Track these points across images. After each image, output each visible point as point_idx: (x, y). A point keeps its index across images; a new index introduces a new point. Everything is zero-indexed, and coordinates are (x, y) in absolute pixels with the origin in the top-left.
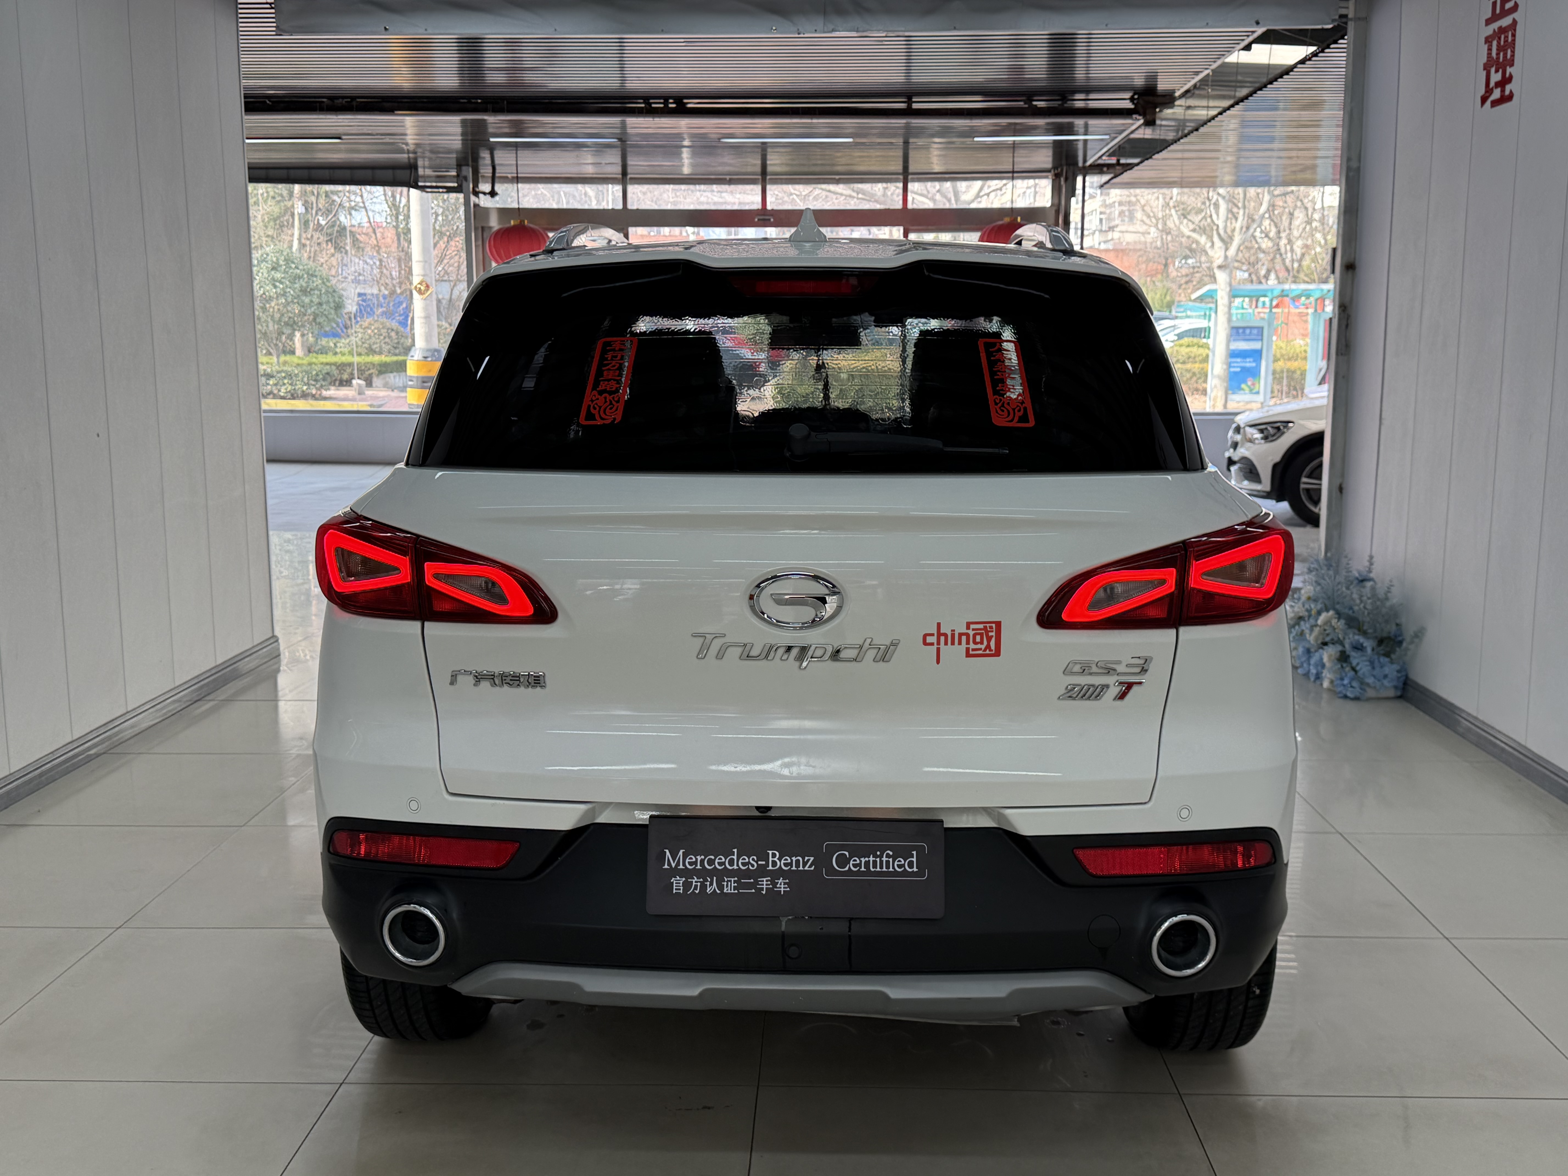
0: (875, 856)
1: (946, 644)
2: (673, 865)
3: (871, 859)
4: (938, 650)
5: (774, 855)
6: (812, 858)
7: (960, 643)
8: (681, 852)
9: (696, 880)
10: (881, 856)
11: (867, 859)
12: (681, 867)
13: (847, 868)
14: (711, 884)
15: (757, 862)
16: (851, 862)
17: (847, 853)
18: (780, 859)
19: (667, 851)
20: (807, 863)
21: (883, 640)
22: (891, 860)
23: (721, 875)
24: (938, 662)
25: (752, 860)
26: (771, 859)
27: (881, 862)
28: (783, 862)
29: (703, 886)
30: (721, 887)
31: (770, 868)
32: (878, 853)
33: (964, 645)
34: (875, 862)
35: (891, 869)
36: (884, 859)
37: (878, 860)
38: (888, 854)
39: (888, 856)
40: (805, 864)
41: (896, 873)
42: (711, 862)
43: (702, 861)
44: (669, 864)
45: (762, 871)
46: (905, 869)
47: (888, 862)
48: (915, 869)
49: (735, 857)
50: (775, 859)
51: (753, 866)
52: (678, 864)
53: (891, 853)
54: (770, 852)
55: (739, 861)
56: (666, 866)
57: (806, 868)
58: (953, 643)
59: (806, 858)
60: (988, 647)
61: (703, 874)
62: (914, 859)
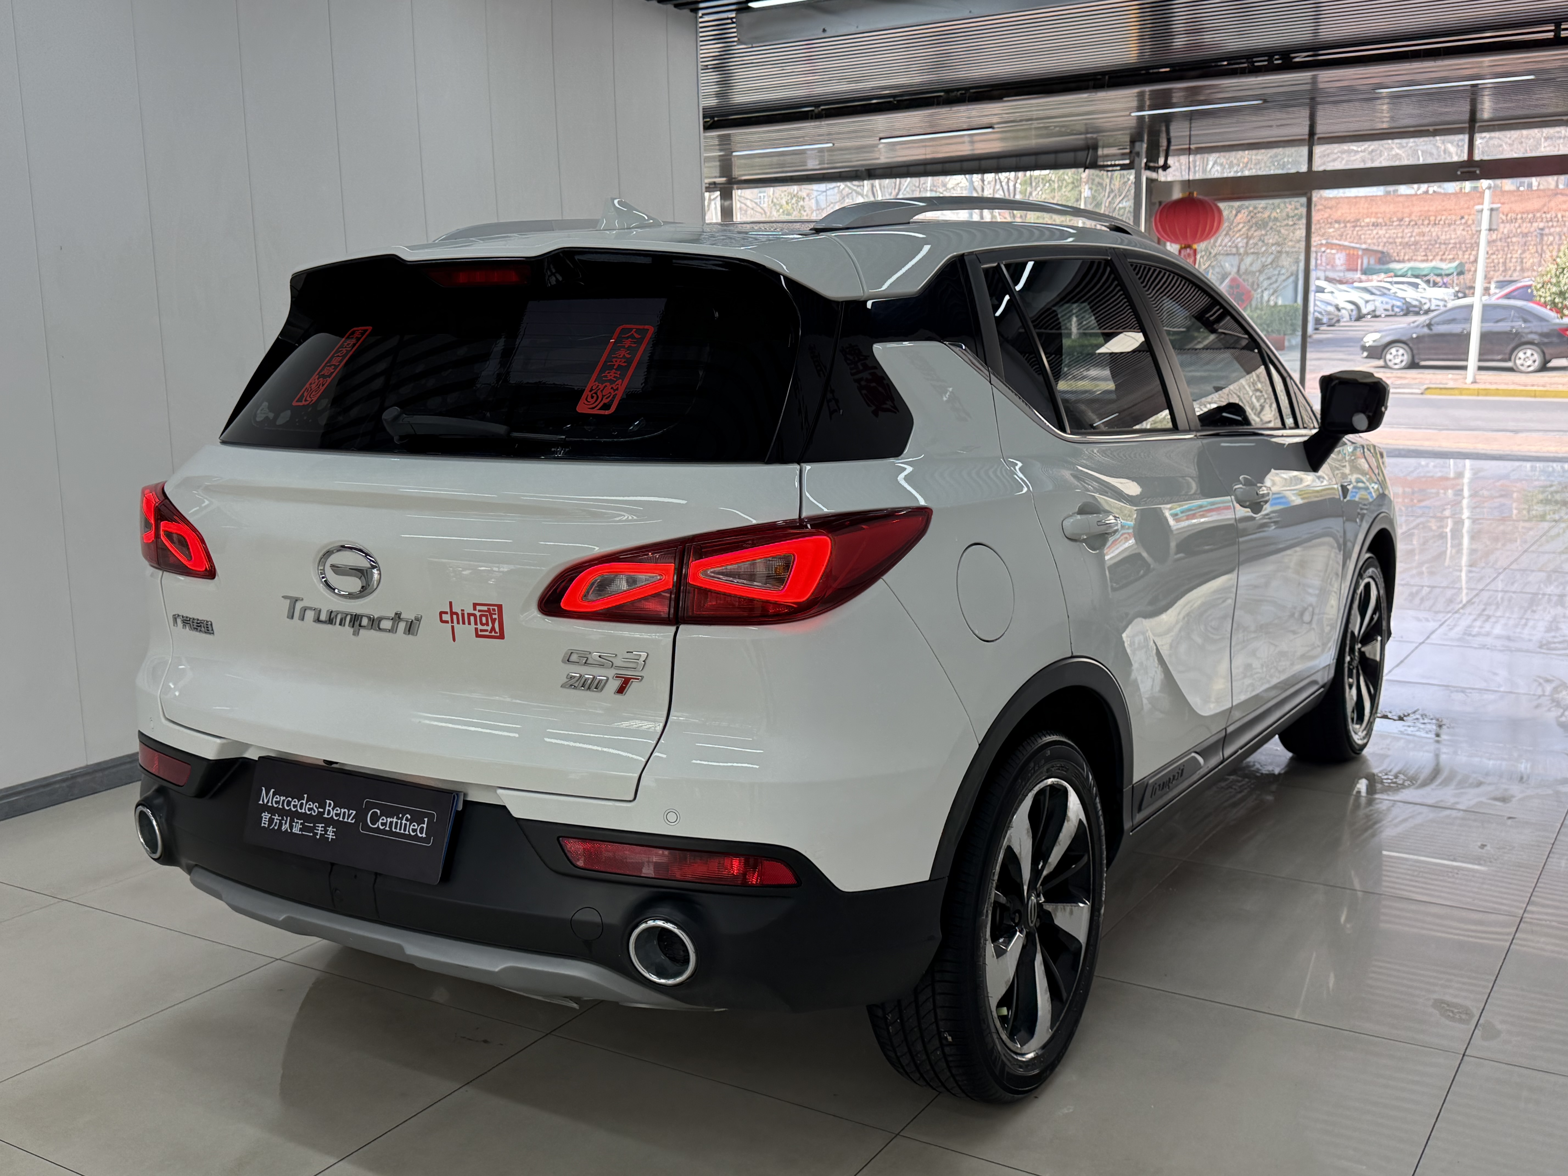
0: (398, 818)
1: (458, 623)
2: (265, 802)
3: (395, 820)
4: (453, 627)
5: (330, 804)
6: (354, 812)
7: (469, 623)
8: (273, 790)
9: (277, 817)
10: (402, 819)
11: (392, 820)
12: (270, 804)
13: (376, 826)
14: (286, 823)
15: (317, 809)
16: (381, 821)
17: (379, 812)
18: (333, 809)
19: (263, 788)
20: (348, 816)
21: (408, 615)
22: (408, 823)
23: (294, 815)
24: (454, 640)
25: (314, 806)
26: (327, 808)
27: (401, 823)
28: (335, 811)
29: (281, 825)
30: (291, 827)
31: (326, 816)
32: (401, 816)
33: (473, 626)
34: (397, 823)
35: (407, 832)
36: (404, 822)
37: (399, 821)
38: (407, 817)
39: (407, 820)
40: (349, 816)
41: (409, 836)
42: (289, 803)
43: (284, 801)
44: (263, 801)
45: (319, 818)
46: (417, 834)
47: (406, 824)
48: (424, 835)
49: (304, 802)
50: (330, 809)
51: (315, 812)
52: (268, 802)
53: (409, 817)
54: (328, 801)
55: (309, 807)
56: (261, 802)
57: (349, 821)
58: (464, 623)
59: (351, 811)
60: (493, 629)
61: (283, 813)
62: (425, 826)
